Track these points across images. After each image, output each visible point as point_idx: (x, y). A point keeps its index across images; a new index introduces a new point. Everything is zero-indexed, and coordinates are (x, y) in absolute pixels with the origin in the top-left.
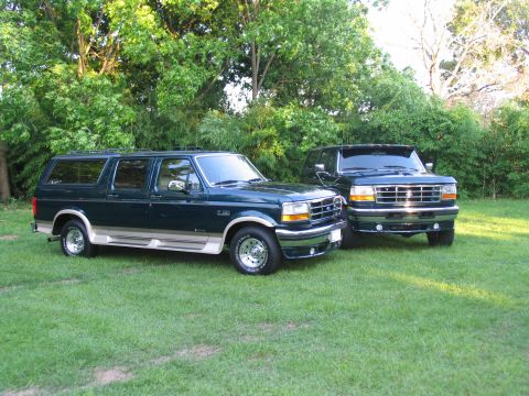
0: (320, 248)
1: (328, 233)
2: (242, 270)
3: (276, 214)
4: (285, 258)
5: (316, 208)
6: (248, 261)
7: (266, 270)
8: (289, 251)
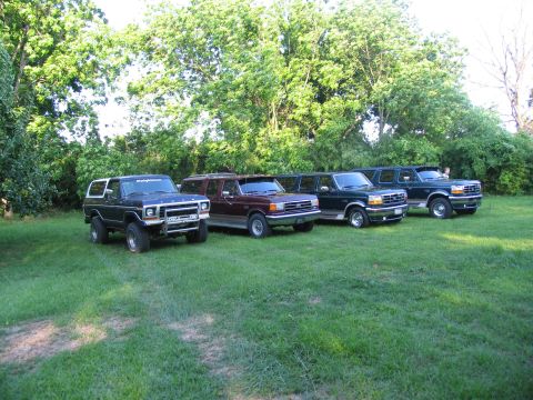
0: (389, 217)
1: (393, 210)
2: (353, 226)
3: (366, 201)
4: (371, 222)
5: (388, 201)
6: (354, 222)
7: (363, 226)
8: (372, 217)
